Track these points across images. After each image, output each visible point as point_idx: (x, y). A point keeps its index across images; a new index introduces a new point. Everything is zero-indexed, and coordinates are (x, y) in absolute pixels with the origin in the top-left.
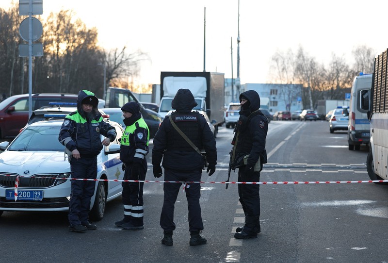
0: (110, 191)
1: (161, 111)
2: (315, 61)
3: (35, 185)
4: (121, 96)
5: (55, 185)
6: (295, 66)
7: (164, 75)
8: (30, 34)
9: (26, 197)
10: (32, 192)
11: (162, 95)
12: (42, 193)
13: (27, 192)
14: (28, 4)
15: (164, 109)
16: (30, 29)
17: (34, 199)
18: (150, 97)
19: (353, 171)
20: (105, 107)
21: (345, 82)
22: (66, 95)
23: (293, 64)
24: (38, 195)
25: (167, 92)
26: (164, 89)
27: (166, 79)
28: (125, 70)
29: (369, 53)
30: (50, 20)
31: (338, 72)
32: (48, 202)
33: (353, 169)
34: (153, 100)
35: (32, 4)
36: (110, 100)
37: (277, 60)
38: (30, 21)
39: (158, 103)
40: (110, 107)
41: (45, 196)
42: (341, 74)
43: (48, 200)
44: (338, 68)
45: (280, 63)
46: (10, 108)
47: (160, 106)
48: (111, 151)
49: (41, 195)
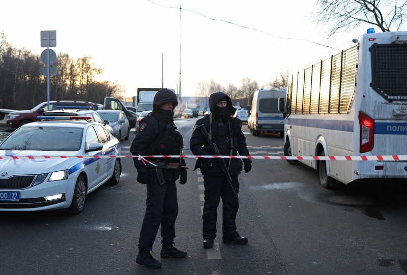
0: (90, 184)
1: (138, 112)
2: (220, 85)
3: (13, 186)
4: (113, 103)
5: (32, 186)
6: (210, 88)
7: (139, 90)
8: (48, 60)
9: (4, 198)
10: (9, 193)
11: (138, 102)
12: (19, 194)
13: (4, 193)
14: (46, 40)
15: (139, 111)
16: (48, 57)
17: (11, 200)
18: (132, 104)
19: (266, 152)
20: (103, 109)
21: (236, 96)
22: (77, 102)
23: (208, 86)
24: (15, 196)
25: (141, 100)
26: (139, 98)
27: (141, 92)
28: (118, 90)
29: (249, 81)
30: (78, 63)
31: (232, 91)
32: (25, 202)
33: (265, 150)
34: (134, 105)
35: (49, 40)
36: (106, 104)
37: (200, 84)
38: (48, 51)
39: (136, 107)
40: (106, 109)
41: (23, 197)
42: (233, 92)
43: (26, 200)
44: (232, 89)
45: (202, 86)
46: (41, 110)
47: (137, 109)
48: (91, 149)
49: (18, 196)
